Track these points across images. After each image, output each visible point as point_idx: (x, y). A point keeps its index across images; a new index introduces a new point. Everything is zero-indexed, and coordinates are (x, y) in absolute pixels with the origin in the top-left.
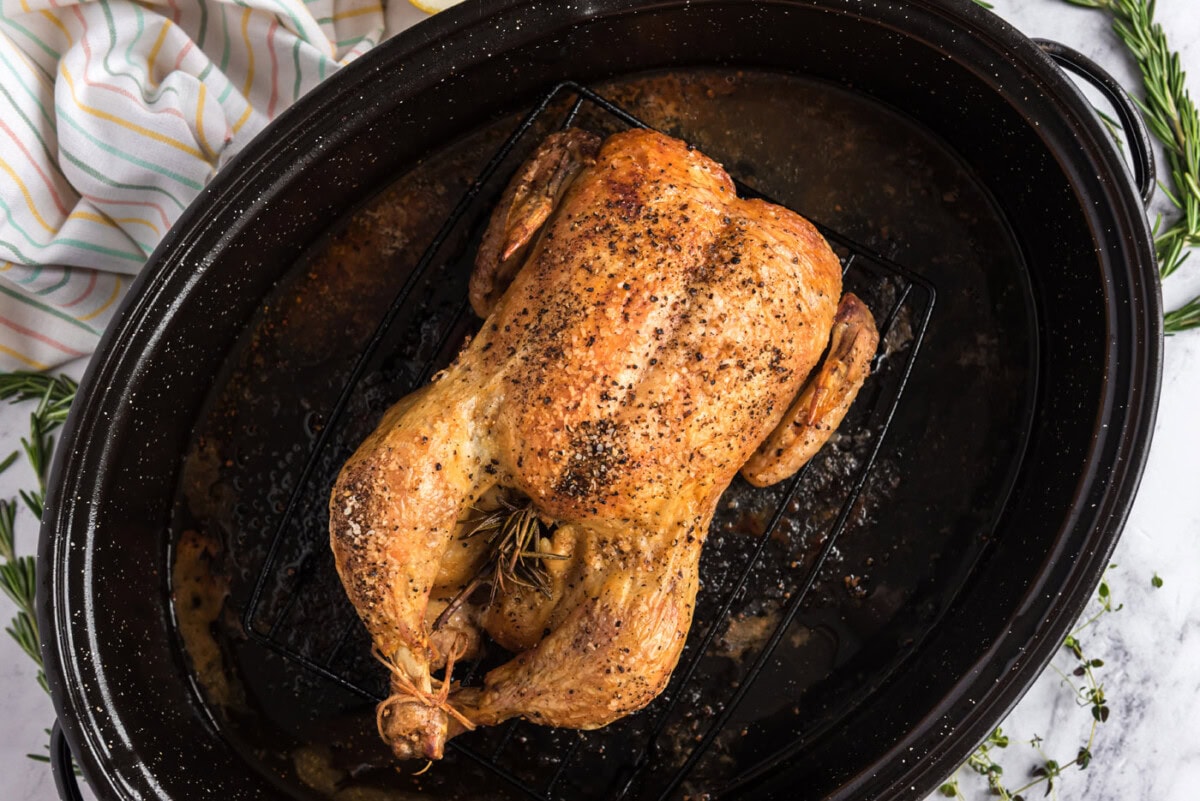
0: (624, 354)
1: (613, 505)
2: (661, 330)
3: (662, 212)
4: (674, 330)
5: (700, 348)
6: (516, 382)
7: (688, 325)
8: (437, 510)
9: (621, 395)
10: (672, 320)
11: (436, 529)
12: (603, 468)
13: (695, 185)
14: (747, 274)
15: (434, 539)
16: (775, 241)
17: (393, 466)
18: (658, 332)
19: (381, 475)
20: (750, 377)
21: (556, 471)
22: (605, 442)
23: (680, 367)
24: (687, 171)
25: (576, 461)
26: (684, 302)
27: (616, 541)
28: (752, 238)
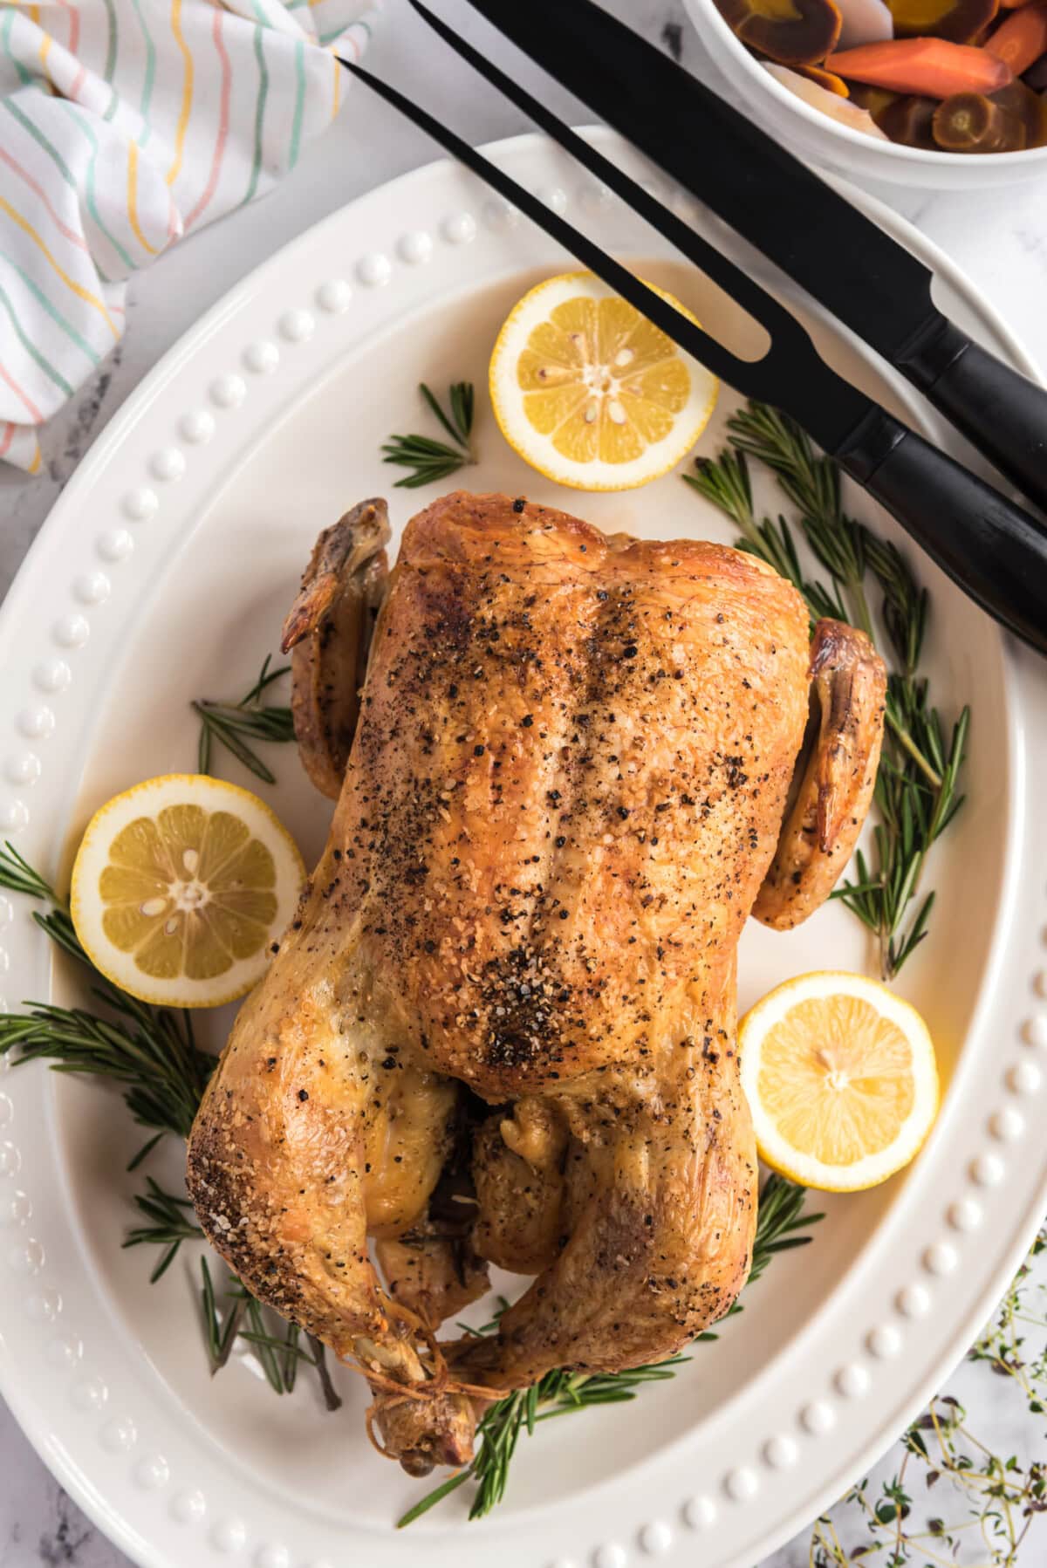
0: (515, 845)
1: (575, 1058)
2: (557, 792)
3: (500, 619)
4: (575, 785)
5: (620, 799)
6: (381, 931)
7: (593, 771)
8: (324, 1153)
9: (529, 905)
10: (567, 772)
11: (332, 1179)
12: (540, 1015)
13: (542, 560)
14: (654, 665)
15: (337, 1191)
16: (680, 601)
17: (239, 1120)
18: (553, 797)
19: (228, 1138)
20: (706, 813)
21: (476, 1039)
22: (530, 980)
23: (599, 835)
24: (525, 543)
25: (499, 1018)
26: (575, 739)
27: (603, 1099)
28: (646, 609)
